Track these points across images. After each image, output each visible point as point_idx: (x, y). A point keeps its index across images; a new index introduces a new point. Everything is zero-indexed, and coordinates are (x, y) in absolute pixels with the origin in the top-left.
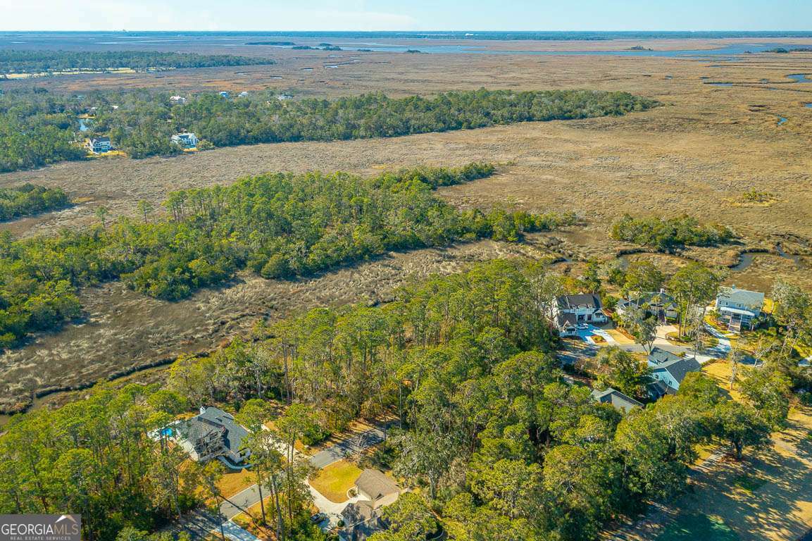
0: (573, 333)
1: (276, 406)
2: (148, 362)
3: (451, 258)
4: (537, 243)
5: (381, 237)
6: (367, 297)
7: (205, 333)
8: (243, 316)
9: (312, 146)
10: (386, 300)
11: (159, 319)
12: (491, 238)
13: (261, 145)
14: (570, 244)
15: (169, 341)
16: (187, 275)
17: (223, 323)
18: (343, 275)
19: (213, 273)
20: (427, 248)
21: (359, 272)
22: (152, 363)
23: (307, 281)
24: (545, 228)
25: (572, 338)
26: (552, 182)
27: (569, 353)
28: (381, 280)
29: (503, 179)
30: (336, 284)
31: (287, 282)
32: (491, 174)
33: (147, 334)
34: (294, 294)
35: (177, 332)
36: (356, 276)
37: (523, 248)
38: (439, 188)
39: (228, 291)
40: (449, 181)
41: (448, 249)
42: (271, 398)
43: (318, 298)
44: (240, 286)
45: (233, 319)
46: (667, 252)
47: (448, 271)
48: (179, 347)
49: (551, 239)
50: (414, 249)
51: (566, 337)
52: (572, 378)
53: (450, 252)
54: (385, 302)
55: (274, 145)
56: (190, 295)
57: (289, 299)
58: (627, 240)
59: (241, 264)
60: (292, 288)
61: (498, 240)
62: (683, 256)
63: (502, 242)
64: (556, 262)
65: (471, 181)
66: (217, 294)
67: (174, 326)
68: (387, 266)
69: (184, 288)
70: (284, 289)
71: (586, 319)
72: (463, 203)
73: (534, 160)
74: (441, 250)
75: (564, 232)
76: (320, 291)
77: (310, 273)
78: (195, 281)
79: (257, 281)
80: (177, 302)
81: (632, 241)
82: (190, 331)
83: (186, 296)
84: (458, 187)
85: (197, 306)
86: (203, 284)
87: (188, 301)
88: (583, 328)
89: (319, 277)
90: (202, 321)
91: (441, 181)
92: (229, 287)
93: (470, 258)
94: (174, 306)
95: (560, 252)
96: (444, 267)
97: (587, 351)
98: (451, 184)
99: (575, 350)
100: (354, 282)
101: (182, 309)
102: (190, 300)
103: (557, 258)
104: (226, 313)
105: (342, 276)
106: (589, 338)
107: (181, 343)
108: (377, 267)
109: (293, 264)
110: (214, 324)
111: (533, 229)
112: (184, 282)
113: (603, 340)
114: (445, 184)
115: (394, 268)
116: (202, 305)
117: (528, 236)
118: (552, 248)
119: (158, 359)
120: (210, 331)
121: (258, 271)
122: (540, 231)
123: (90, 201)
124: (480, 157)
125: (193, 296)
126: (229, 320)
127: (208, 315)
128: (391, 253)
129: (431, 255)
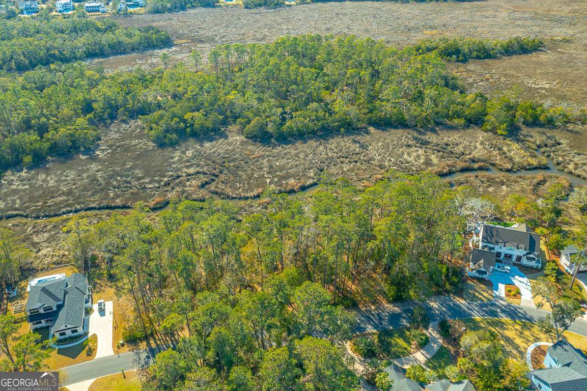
2: (96, 204)
3: (425, 143)
4: (528, 140)
6: (312, 174)
7: (157, 185)
8: (198, 173)
11: (138, 162)
14: (568, 148)
15: (127, 187)
16: (182, 125)
17: (179, 177)
18: (310, 146)
19: (202, 126)
20: (409, 128)
21: (326, 145)
22: (97, 207)
23: (276, 146)
24: (549, 123)
25: (481, 281)
27: (463, 302)
28: (339, 158)
29: (544, 57)
30: (297, 154)
31: (259, 145)
32: (536, 50)
33: (118, 176)
34: (254, 158)
35: (139, 179)
36: (321, 148)
37: (508, 145)
38: (470, 60)
39: (207, 145)
40: (484, 54)
41: (429, 133)
43: (270, 167)
44: (221, 141)
45: (188, 175)
47: (409, 159)
48: (128, 194)
49: (549, 138)
50: (396, 127)
51: (473, 278)
52: (441, 341)
53: (428, 136)
56: (176, 143)
57: (246, 163)
59: (236, 119)
61: (486, 131)
63: (490, 134)
64: (536, 168)
65: (508, 56)
66: (198, 145)
67: (142, 172)
68: (355, 142)
69: (173, 136)
70: (251, 150)
71: (514, 259)
72: (482, 81)
74: (420, 133)
75: (571, 131)
76: (278, 160)
77: (284, 138)
78: (187, 131)
79: (237, 138)
80: (163, 148)
82: (148, 180)
83: (171, 144)
85: (174, 155)
86: (194, 134)
87: (171, 149)
88: (504, 271)
90: (165, 171)
91: (475, 54)
92: (212, 140)
93: (443, 148)
94: (159, 151)
95: (548, 156)
96: (409, 154)
97: (486, 306)
98: (485, 58)
99: (473, 298)
100: (314, 155)
101: (161, 156)
102: (173, 147)
104: (187, 167)
105: (308, 147)
106: (502, 287)
107: (133, 190)
110: (171, 176)
111: (535, 122)
112: (176, 131)
113: (518, 294)
114: (478, 58)
115: (361, 146)
116: (178, 155)
117: (525, 130)
118: (543, 150)
119: (105, 204)
120: (162, 184)
121: (242, 128)
122: (542, 125)
123: (187, 43)
125: (178, 145)
126: (184, 175)
127: (174, 166)
128: (371, 128)
129: (407, 137)
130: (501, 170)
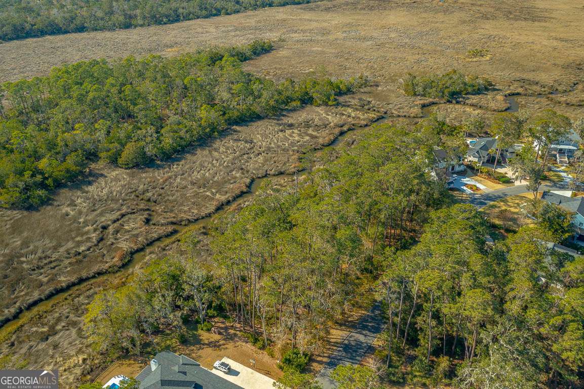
0: (452, 186)
1: (223, 326)
2: (36, 295)
3: (291, 126)
4: (351, 105)
5: (221, 113)
7: (89, 244)
8: (123, 216)
9: (99, 35)
10: (260, 176)
11: (25, 235)
12: (311, 104)
13: (48, 37)
14: (378, 103)
15: (51, 262)
16: (39, 178)
17: (105, 228)
18: (201, 155)
19: (68, 171)
20: (263, 118)
21: (216, 150)
22: (42, 297)
23: (170, 165)
24: (349, 91)
25: (451, 190)
26: (323, 53)
28: (241, 156)
29: (283, 53)
30: (202, 166)
31: (151, 170)
32: (272, 50)
33: (18, 257)
34: (164, 182)
35: (55, 248)
36: (215, 154)
37: (345, 110)
39: (90, 188)
41: (282, 118)
42: (214, 317)
43: (193, 184)
44: (102, 181)
45: (115, 222)
46: (454, 102)
47: (296, 139)
48: (66, 268)
49: (359, 100)
50: (252, 121)
53: (285, 120)
54: (259, 178)
55: (61, 37)
56: (49, 199)
57: (163, 188)
58: (419, 95)
59: (92, 156)
60: (159, 175)
61: (319, 106)
62: (467, 104)
63: (324, 107)
64: (378, 119)
65: (258, 56)
66: (79, 193)
67: (47, 241)
68: (238, 140)
69: (41, 192)
70: (150, 178)
73: (296, 36)
74: (278, 120)
75: (365, 92)
76: (190, 175)
78: (50, 182)
79: (117, 172)
80: (37, 210)
81: (424, 95)
82: (70, 244)
83: (45, 202)
84: (252, 62)
85: (64, 211)
86: (59, 185)
87: (49, 207)
89: (179, 160)
90: (78, 229)
92: (90, 183)
93: (307, 125)
94: (36, 215)
95: (374, 110)
96: (291, 136)
99: (462, 201)
100: (217, 160)
101: (48, 217)
102: (51, 204)
103: (378, 116)
104: (101, 214)
105: (203, 157)
106: (465, 188)
107: (67, 262)
108: (229, 142)
109: (150, 150)
110: (95, 230)
111: (340, 93)
112: (38, 186)
113: (478, 189)
115: (246, 142)
116: (68, 209)
117: (341, 99)
118: (366, 107)
119: (48, 289)
120: (94, 240)
121: (114, 161)
122: (345, 94)
124: (252, 37)
125: (54, 200)
126: (109, 223)
127: (81, 220)
128: (234, 127)
129: (271, 126)
130: (361, 126)
